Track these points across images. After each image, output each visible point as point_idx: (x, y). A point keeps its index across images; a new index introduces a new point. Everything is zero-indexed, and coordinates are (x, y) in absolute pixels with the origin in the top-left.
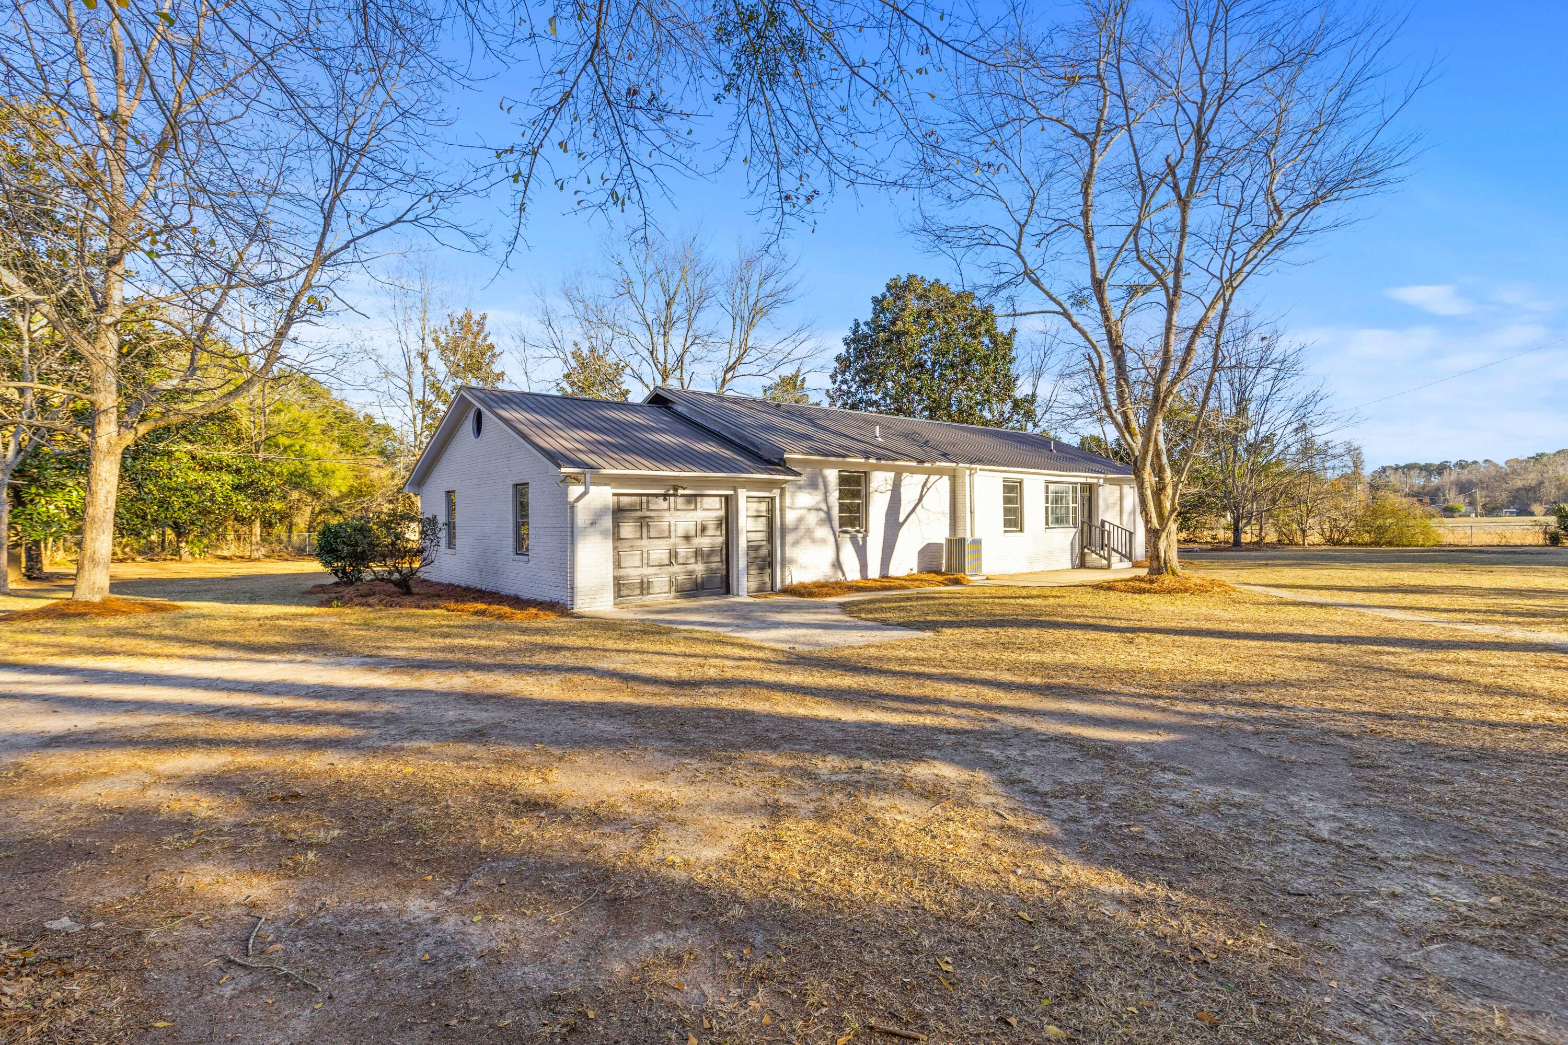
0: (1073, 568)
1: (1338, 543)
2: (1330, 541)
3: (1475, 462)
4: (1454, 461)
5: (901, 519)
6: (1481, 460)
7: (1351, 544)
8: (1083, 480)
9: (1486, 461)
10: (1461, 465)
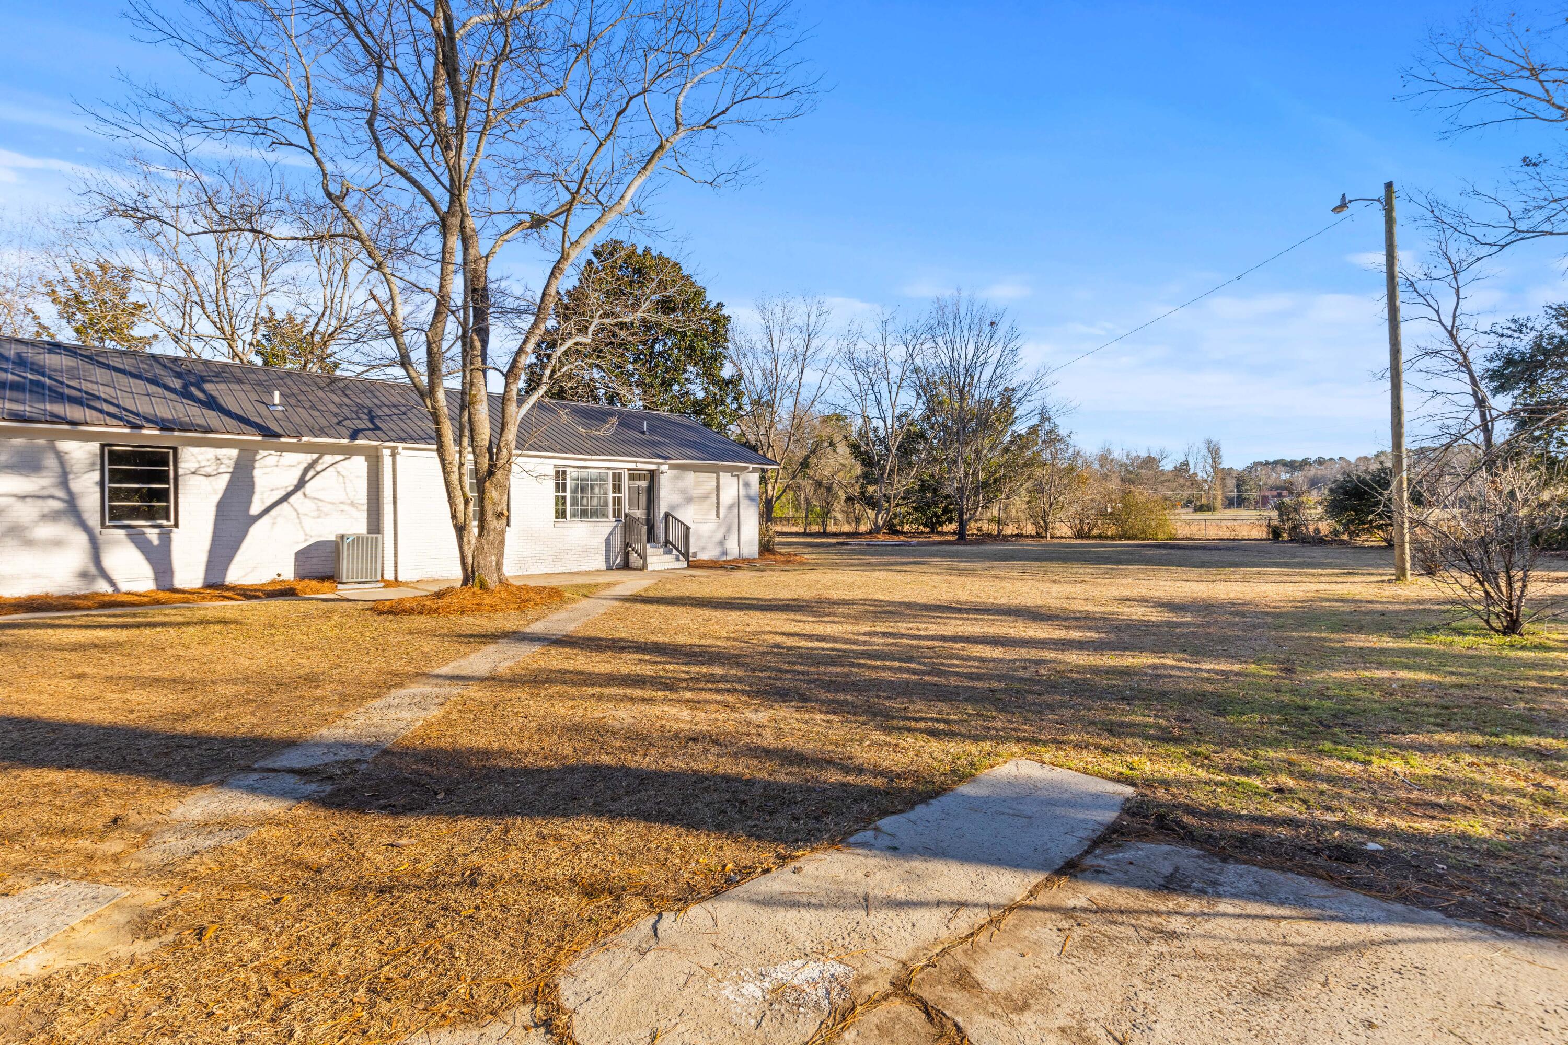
0: (609, 568)
1: (1088, 536)
2: (1080, 535)
3: (1331, 459)
4: (1314, 458)
5: (255, 510)
6: (1336, 458)
7: (1100, 537)
8: (633, 466)
9: (1340, 458)
10: (1320, 461)
